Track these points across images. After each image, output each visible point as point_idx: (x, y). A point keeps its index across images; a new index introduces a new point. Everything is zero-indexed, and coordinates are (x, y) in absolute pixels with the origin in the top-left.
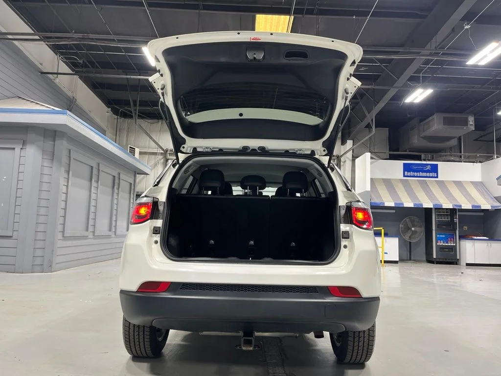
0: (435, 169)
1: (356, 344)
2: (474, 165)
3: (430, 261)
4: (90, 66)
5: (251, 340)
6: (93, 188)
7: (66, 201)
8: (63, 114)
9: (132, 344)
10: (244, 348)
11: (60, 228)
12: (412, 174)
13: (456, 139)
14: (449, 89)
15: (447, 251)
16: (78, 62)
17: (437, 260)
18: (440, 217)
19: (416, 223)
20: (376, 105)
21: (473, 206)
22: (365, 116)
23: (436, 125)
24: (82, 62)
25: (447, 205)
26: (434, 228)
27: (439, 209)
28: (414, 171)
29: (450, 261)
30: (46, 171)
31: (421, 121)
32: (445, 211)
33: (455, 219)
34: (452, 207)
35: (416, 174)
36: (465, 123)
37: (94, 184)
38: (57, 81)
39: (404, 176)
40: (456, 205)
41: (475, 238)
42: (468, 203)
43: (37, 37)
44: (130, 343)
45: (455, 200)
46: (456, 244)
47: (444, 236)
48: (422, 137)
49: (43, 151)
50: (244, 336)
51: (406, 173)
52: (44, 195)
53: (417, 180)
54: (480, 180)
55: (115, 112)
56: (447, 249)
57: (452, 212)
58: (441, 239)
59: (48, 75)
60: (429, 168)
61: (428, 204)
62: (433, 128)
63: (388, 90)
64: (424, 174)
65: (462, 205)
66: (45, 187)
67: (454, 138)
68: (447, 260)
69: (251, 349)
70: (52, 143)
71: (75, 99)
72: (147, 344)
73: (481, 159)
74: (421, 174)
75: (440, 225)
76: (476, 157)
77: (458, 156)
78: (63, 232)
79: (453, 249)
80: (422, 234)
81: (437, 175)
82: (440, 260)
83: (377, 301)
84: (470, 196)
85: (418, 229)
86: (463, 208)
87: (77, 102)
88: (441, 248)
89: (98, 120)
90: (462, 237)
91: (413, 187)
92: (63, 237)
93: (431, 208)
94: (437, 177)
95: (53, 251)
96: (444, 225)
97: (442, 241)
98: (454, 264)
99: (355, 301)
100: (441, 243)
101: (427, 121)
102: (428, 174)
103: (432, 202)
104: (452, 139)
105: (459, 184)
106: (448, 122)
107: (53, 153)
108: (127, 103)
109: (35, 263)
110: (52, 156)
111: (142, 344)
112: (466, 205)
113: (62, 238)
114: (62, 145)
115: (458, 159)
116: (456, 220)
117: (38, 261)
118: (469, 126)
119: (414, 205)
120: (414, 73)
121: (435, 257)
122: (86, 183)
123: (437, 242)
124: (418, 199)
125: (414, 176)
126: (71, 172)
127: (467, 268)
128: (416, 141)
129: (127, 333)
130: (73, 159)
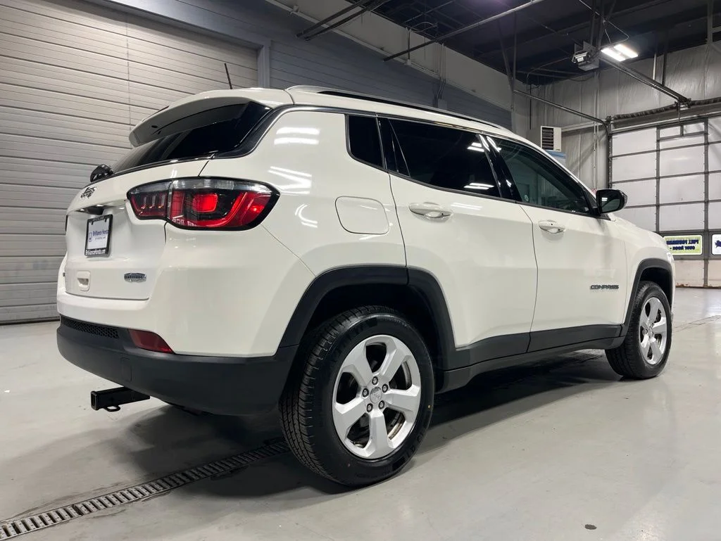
16: (434, 28)
24: (437, 26)
38: (410, 63)
43: (359, 9)
59: (396, 59)
71: (444, 79)
87: (447, 82)
89: (490, 99)
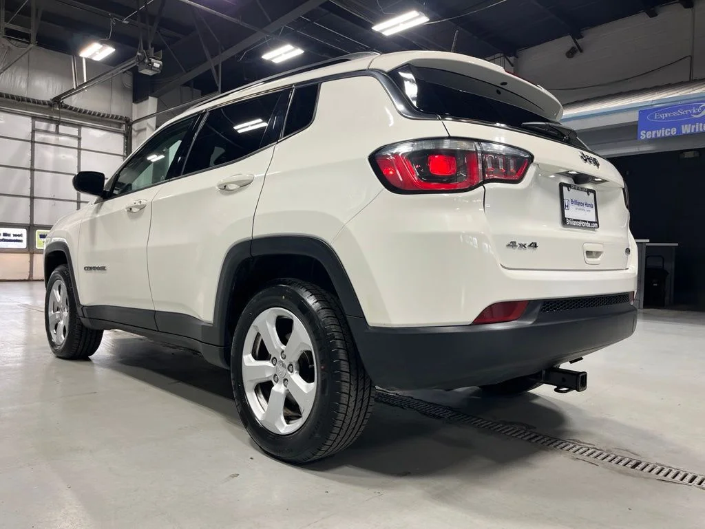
20: (223, 52)
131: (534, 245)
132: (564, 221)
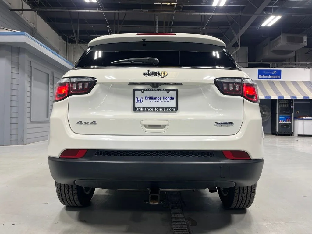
0: (279, 73)
1: (241, 195)
2: (305, 70)
3: (274, 133)
4: (45, 5)
5: (157, 196)
6: (49, 89)
7: (31, 97)
8: (22, 34)
9: (64, 198)
10: (151, 203)
11: (28, 115)
12: (264, 77)
13: (294, 52)
14: (292, 16)
15: (285, 127)
16: (36, 3)
17: (279, 133)
18: (282, 105)
19: (266, 110)
20: (241, 29)
21: (304, 97)
22: (234, 37)
23: (282, 42)
24: (38, 2)
25: (287, 97)
26: (277, 112)
27: (281, 100)
28: (265, 75)
29: (288, 133)
30: (15, 76)
31: (272, 40)
32: (285, 101)
33: (291, 106)
34: (290, 98)
35: (266, 77)
36: (301, 40)
37: (50, 86)
38: (22, 16)
39: (259, 78)
40: (293, 97)
41: (305, 118)
42: (301, 95)
44: (62, 197)
45: (292, 93)
46: (292, 122)
47: (284, 117)
48: (271, 51)
49: (11, 62)
50: (151, 193)
51: (260, 76)
52: (14, 93)
53: (268, 81)
54: (308, 80)
55: (65, 39)
56: (285, 125)
57: (290, 101)
58: (282, 119)
59: (16, 11)
60: (275, 72)
61: (274, 97)
62: (279, 45)
63: (251, 17)
64: (272, 77)
65: (297, 97)
66: (15, 87)
67: (293, 51)
68: (286, 133)
69: (157, 203)
70: (18, 56)
71: (36, 29)
72: (76, 197)
73: (310, 66)
74: (270, 77)
75: (281, 110)
76: (306, 64)
77: (294, 64)
78: (30, 118)
79: (289, 126)
80: (269, 117)
81: (281, 77)
82: (281, 133)
83: (262, 162)
84: (302, 90)
85: (267, 113)
86: (297, 99)
87: (37, 31)
88: (281, 125)
89: (53, 44)
90: (296, 118)
91: (264, 85)
92: (31, 121)
93: (276, 99)
94: (280, 79)
95: (24, 130)
96: (284, 110)
97: (282, 121)
98: (290, 136)
99: (246, 163)
100: (282, 122)
101: (276, 39)
102: (274, 77)
103: (277, 95)
104: (291, 52)
105: (295, 83)
106: (290, 40)
107: (19, 63)
108: (71, 32)
109: (12, 139)
110: (18, 66)
111: (71, 197)
112: (300, 97)
113: (29, 122)
114: (25, 58)
115: (294, 66)
116: (293, 107)
117: (14, 137)
118: (304, 43)
119: (265, 98)
120: (268, 5)
121: (277, 131)
122: (44, 85)
123: (279, 121)
124: (268, 93)
125: (265, 78)
126: (32, 78)
127: (298, 138)
128: (268, 54)
129: (59, 190)
130: (34, 68)
131: (94, 123)
132: (134, 109)
